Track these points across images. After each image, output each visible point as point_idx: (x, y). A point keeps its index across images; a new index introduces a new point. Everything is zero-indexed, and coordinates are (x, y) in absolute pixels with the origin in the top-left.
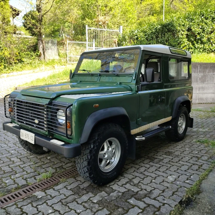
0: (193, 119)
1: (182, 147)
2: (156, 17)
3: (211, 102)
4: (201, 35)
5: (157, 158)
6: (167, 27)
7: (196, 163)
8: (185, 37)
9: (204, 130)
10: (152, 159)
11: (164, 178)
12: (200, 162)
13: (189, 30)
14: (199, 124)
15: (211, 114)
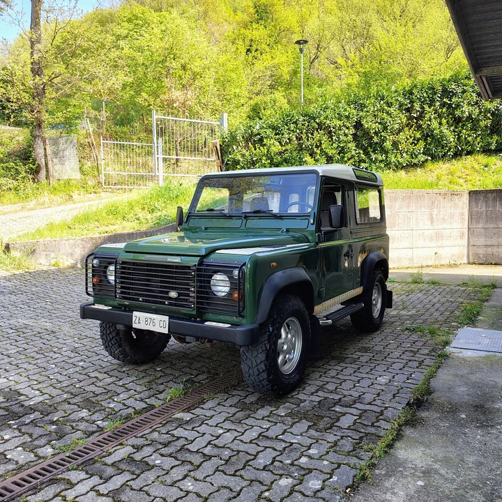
0: (391, 293)
1: (382, 340)
2: (284, 93)
3: (408, 266)
4: (381, 136)
5: (348, 358)
6: (317, 120)
7: (413, 358)
8: (352, 140)
9: (410, 313)
10: (341, 360)
11: (372, 380)
12: (419, 357)
13: (358, 125)
14: (398, 304)
15: (413, 286)
